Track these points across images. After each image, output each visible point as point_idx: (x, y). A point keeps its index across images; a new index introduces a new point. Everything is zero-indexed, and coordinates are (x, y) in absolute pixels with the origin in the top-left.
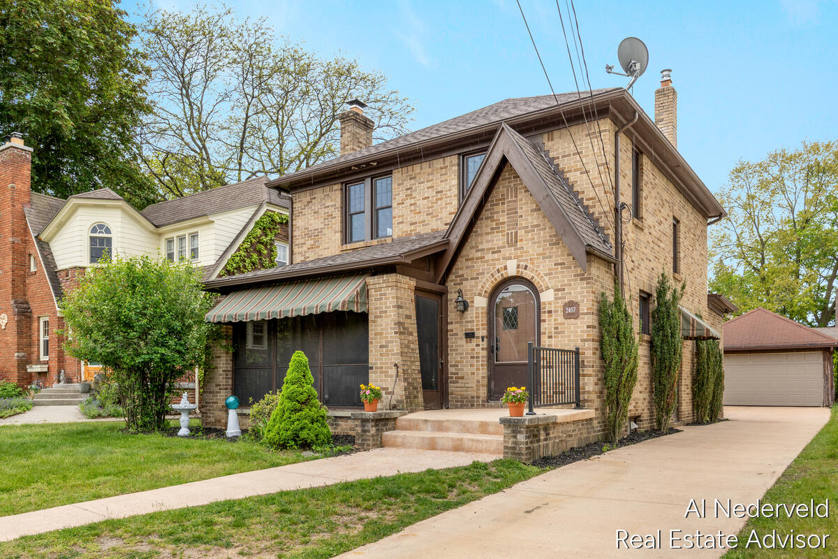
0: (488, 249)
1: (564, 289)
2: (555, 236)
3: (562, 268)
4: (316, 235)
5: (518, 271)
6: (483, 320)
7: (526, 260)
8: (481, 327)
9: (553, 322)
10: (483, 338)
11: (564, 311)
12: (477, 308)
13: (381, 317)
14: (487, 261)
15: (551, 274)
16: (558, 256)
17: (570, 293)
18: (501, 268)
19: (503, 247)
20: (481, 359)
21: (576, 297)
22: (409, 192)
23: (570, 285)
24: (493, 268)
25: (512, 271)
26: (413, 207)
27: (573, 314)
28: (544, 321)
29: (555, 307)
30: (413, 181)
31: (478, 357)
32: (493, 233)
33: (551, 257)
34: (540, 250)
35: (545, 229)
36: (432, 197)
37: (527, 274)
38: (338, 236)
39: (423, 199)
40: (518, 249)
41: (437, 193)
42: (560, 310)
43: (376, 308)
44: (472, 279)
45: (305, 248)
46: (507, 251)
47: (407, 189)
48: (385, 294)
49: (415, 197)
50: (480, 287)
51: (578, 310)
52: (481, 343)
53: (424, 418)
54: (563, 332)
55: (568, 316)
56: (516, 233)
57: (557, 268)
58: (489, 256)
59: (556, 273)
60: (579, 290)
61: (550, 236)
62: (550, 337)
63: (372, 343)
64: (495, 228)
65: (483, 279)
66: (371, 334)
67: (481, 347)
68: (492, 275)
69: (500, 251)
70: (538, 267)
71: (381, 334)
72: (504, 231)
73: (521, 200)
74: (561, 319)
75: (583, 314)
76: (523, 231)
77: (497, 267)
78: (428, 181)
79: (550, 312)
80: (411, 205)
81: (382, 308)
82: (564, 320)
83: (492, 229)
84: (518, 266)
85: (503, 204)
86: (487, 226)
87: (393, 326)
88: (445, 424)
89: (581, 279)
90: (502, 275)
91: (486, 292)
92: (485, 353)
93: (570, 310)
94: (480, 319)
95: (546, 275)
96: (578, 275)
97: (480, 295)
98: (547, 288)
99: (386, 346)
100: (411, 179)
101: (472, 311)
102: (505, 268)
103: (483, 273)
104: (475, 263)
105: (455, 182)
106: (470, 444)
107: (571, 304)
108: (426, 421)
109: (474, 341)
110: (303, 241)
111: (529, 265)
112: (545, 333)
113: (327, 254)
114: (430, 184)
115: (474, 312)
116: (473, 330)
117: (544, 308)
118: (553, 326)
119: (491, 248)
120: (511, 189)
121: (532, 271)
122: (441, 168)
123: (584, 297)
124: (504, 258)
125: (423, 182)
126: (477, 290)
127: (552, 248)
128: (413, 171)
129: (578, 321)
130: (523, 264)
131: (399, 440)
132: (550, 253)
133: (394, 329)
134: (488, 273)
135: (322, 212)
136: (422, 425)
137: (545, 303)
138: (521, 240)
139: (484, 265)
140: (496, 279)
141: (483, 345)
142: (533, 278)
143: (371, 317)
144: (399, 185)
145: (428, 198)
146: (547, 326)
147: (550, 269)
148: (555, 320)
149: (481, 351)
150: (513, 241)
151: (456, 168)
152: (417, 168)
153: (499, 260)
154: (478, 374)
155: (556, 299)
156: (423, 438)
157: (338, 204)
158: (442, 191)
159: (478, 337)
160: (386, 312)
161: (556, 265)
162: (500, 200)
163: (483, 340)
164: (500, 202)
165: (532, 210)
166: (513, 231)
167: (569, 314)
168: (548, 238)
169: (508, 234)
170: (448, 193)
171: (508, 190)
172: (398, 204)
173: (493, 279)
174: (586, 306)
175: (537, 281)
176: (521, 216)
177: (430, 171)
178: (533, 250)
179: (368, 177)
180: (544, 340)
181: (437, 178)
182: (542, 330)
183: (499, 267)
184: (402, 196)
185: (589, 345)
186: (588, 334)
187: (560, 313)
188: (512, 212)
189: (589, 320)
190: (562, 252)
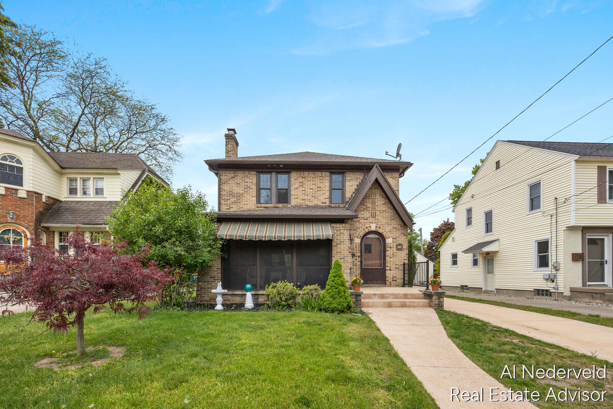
0: (362, 218)
1: (396, 239)
2: (393, 216)
3: (396, 230)
4: (239, 196)
5: (376, 229)
6: (358, 249)
8: (358, 252)
10: (359, 256)
11: (397, 247)
12: (356, 243)
13: (340, 244)
14: (361, 223)
15: (391, 232)
16: (394, 225)
17: (399, 240)
21: (402, 242)
22: (301, 184)
23: (399, 237)
24: (364, 226)
25: (373, 228)
26: (303, 192)
27: (400, 249)
28: (388, 251)
29: (392, 245)
30: (304, 179)
31: (356, 265)
32: (364, 211)
33: (391, 225)
34: (386, 221)
36: (315, 189)
37: (380, 231)
38: (255, 199)
39: (310, 189)
40: (376, 219)
41: (318, 187)
43: (337, 240)
44: (353, 230)
45: (229, 202)
46: (371, 220)
47: (300, 183)
48: (343, 233)
49: (305, 187)
50: (357, 234)
51: (402, 247)
53: (374, 293)
54: (396, 256)
55: (398, 249)
57: (394, 230)
58: (362, 221)
59: (393, 232)
60: (403, 239)
62: (390, 258)
63: (334, 256)
64: (365, 209)
65: (359, 231)
66: (334, 252)
68: (364, 229)
69: (368, 219)
70: (385, 228)
71: (341, 252)
72: (370, 211)
73: (378, 199)
74: (395, 251)
75: (404, 249)
76: (379, 212)
77: (366, 226)
78: (312, 181)
79: (390, 247)
80: (302, 190)
81: (341, 240)
84: (376, 227)
85: (369, 199)
86: (361, 207)
88: (385, 295)
89: (404, 235)
90: (369, 230)
91: (360, 236)
92: (360, 263)
93: (399, 247)
95: (389, 232)
96: (402, 233)
97: (357, 237)
98: (389, 237)
99: (344, 259)
100: (302, 178)
101: (353, 244)
102: (370, 227)
103: (359, 228)
104: (355, 223)
105: (328, 184)
106: (410, 304)
107: (400, 245)
108: (375, 294)
109: (355, 258)
110: (228, 198)
111: (381, 227)
113: (246, 207)
114: (314, 183)
115: (355, 245)
116: (354, 253)
117: (388, 246)
118: (392, 253)
120: (374, 193)
121: (383, 229)
122: (320, 176)
123: (405, 242)
124: (369, 223)
125: (310, 181)
127: (392, 221)
128: (304, 174)
129: (402, 252)
130: (379, 226)
131: (370, 304)
132: (390, 223)
133: (348, 250)
134: (361, 228)
135: (243, 184)
136: (372, 296)
137: (388, 243)
138: (378, 216)
139: (359, 225)
141: (359, 260)
142: (383, 232)
143: (334, 244)
144: (294, 179)
145: (313, 189)
146: (389, 253)
147: (390, 230)
148: (393, 251)
149: (358, 262)
150: (374, 216)
151: (328, 178)
152: (306, 174)
153: (367, 223)
154: (356, 273)
155: (393, 242)
156: (384, 302)
157: (255, 182)
158: (321, 187)
159: (356, 256)
160: (343, 242)
161: (393, 228)
162: (368, 197)
163: (359, 258)
165: (383, 204)
166: (374, 211)
168: (390, 217)
169: (372, 212)
170: (324, 189)
171: (371, 193)
172: (294, 189)
173: (364, 231)
174: (406, 246)
175: (384, 234)
176: (377, 206)
177: (314, 176)
178: (383, 221)
179: (275, 172)
180: (388, 258)
181: (317, 181)
182: (387, 255)
183: (367, 226)
184: (297, 185)
185: (406, 262)
186: (406, 257)
187: (395, 248)
188: (374, 203)
189: (406, 251)
190: (396, 223)
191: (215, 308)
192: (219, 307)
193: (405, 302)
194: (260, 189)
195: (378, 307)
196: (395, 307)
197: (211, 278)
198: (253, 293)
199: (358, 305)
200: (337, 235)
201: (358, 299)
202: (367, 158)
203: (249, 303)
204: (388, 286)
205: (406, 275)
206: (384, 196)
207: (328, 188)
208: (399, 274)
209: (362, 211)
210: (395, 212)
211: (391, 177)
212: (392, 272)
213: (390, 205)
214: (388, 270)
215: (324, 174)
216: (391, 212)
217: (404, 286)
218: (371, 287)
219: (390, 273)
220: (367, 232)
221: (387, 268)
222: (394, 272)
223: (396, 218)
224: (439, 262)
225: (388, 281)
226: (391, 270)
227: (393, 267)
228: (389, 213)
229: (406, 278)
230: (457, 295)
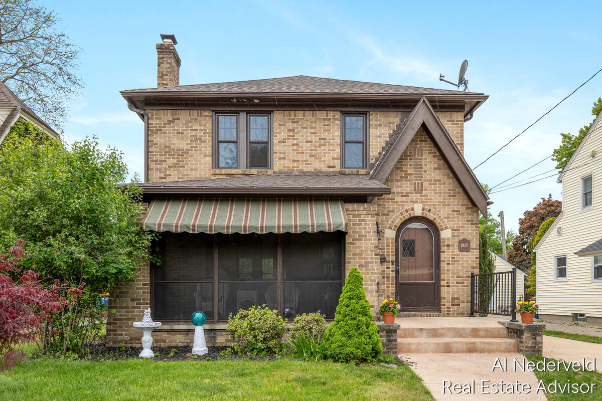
0: (397, 193)
1: (459, 230)
2: (452, 190)
3: (457, 214)
4: (181, 156)
5: (423, 213)
6: (392, 248)
7: (430, 205)
8: (391, 253)
9: (450, 253)
10: (392, 262)
11: (459, 246)
12: (388, 239)
13: (360, 240)
14: (397, 202)
15: (449, 218)
16: (455, 205)
17: (463, 233)
18: (409, 209)
19: (410, 193)
20: (390, 279)
21: (468, 236)
22: (291, 133)
23: (464, 227)
24: (402, 208)
25: (418, 211)
26: (295, 147)
27: (466, 248)
28: (444, 252)
29: (452, 242)
30: (295, 125)
31: (388, 277)
32: (402, 181)
33: (449, 205)
34: (441, 199)
35: (445, 184)
36: (315, 142)
37: (431, 216)
38: (209, 160)
39: (306, 142)
40: (423, 196)
41: (320, 139)
42: (456, 245)
43: (354, 232)
44: (383, 215)
45: (164, 165)
46: (414, 197)
47: (289, 131)
48: (364, 221)
49: (298, 139)
50: (390, 222)
51: (469, 245)
52: (391, 266)
53: (420, 327)
54: (458, 261)
55: (461, 250)
56: (422, 183)
57: (454, 214)
58: (398, 199)
59: (453, 218)
60: (470, 231)
61: (449, 190)
62: (448, 264)
63: (350, 262)
64: (404, 177)
65: (393, 216)
66: (349, 255)
67: (391, 269)
68: (401, 213)
69: (408, 196)
70: (439, 211)
71: (361, 255)
72: (412, 181)
73: (426, 159)
74: (457, 251)
75: (473, 249)
76: (427, 183)
77: (406, 208)
78: (311, 128)
79: (448, 246)
80: (293, 145)
81: (361, 232)
82: (459, 252)
83: (401, 177)
84: (423, 209)
85: (411, 159)
86: (397, 175)
87: (373, 249)
89: (472, 224)
90: (410, 214)
91: (395, 226)
92: (394, 274)
93: (463, 245)
94: (390, 247)
95: (445, 218)
96: (469, 221)
97: (390, 228)
98: (446, 228)
99: (366, 266)
100: (292, 122)
101: (384, 240)
102: (413, 209)
103: (394, 211)
104: (387, 202)
105: (338, 133)
107: (464, 241)
108: (421, 329)
109: (385, 265)
110: (163, 158)
111: (432, 209)
112: (444, 261)
113: (194, 175)
114: (313, 130)
115: (385, 241)
116: (384, 255)
117: (444, 242)
118: (451, 256)
119: (400, 193)
120: (418, 149)
121: (435, 214)
122: (324, 119)
123: (474, 236)
124: (411, 202)
125: (307, 128)
126: (388, 224)
127: (450, 199)
128: (295, 116)
129: (469, 254)
130: (428, 208)
132: (448, 202)
133: (375, 251)
134: (397, 212)
135: (188, 134)
136: (416, 333)
137: (444, 239)
138: (426, 190)
139: (394, 205)
140: (404, 217)
141: (392, 268)
142: (435, 219)
143: (349, 239)
144: (279, 125)
145: (311, 142)
146: (446, 256)
147: (448, 214)
148: (452, 252)
149: (391, 273)
150: (419, 189)
151: (339, 122)
152: (300, 114)
153: (407, 202)
154: (388, 291)
155: (453, 236)
156: (438, 344)
157: (209, 129)
158: (325, 139)
159: (389, 262)
160: (366, 236)
161: (453, 211)
162: (408, 156)
163: (393, 264)
164: (408, 158)
165: (434, 168)
166: (420, 182)
167: (463, 248)
168: (447, 191)
169: (415, 183)
170: (332, 141)
171: (415, 150)
172: (279, 142)
173: (402, 217)
174: (475, 243)
175: (438, 222)
176: (426, 171)
177: (313, 119)
178: (435, 198)
179: (244, 111)
180: (443, 266)
181: (320, 127)
182: (442, 259)
183: (408, 208)
184: (283, 135)
185: (477, 271)
186: (476, 263)
187: (456, 247)
188: (419, 167)
189: (476, 253)
190: (458, 203)
191: (140, 355)
192: (147, 353)
193: (474, 343)
194: (219, 142)
195: (426, 352)
196: (457, 352)
197: (133, 300)
198: (207, 327)
199: (391, 349)
200: (354, 224)
201: (392, 338)
202: (407, 88)
203: (200, 346)
204: (444, 315)
205: (477, 296)
206: (438, 154)
207: (338, 140)
208: (464, 294)
209: (397, 181)
210: (456, 182)
211: (448, 121)
212: (451, 289)
213: (448, 171)
214: (444, 286)
215: (331, 114)
216: (449, 184)
217: (472, 314)
218: (415, 316)
219: (448, 293)
220: (407, 218)
221: (442, 283)
222: (455, 289)
223: (459, 193)
224: (535, 272)
225: (444, 305)
226: (448, 286)
227: (453, 281)
228: (448, 184)
229: (477, 301)
230: (565, 331)
